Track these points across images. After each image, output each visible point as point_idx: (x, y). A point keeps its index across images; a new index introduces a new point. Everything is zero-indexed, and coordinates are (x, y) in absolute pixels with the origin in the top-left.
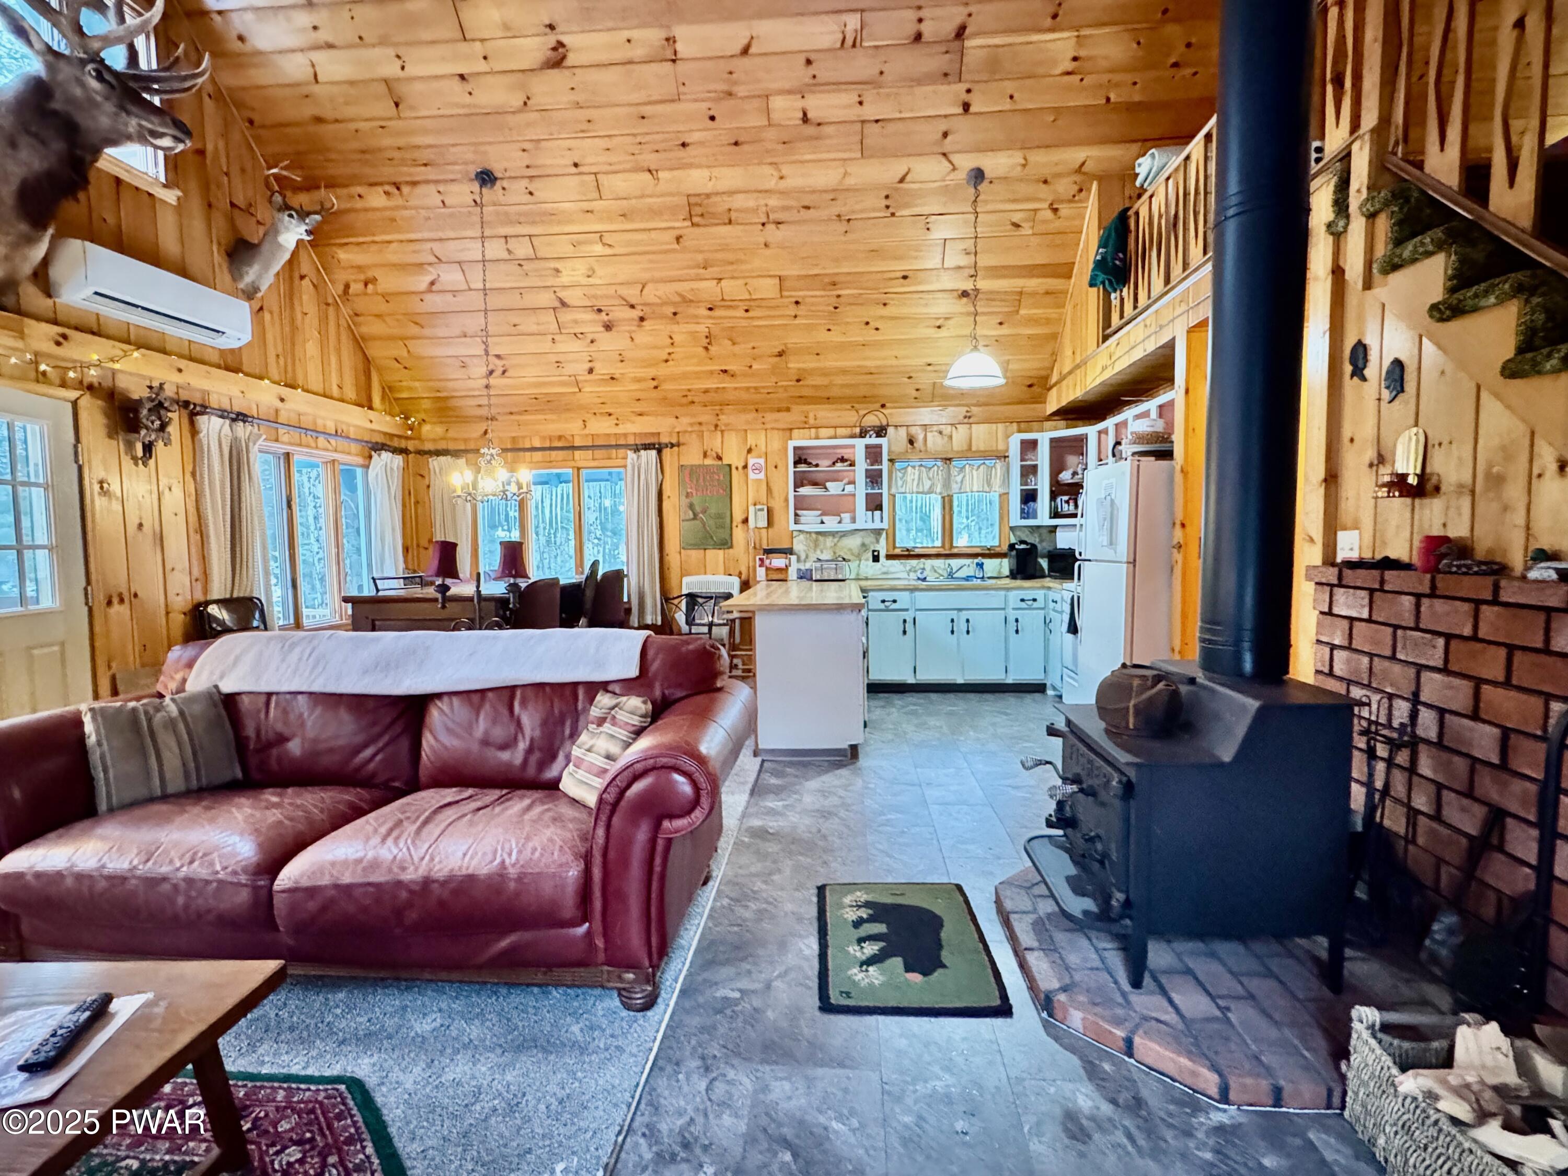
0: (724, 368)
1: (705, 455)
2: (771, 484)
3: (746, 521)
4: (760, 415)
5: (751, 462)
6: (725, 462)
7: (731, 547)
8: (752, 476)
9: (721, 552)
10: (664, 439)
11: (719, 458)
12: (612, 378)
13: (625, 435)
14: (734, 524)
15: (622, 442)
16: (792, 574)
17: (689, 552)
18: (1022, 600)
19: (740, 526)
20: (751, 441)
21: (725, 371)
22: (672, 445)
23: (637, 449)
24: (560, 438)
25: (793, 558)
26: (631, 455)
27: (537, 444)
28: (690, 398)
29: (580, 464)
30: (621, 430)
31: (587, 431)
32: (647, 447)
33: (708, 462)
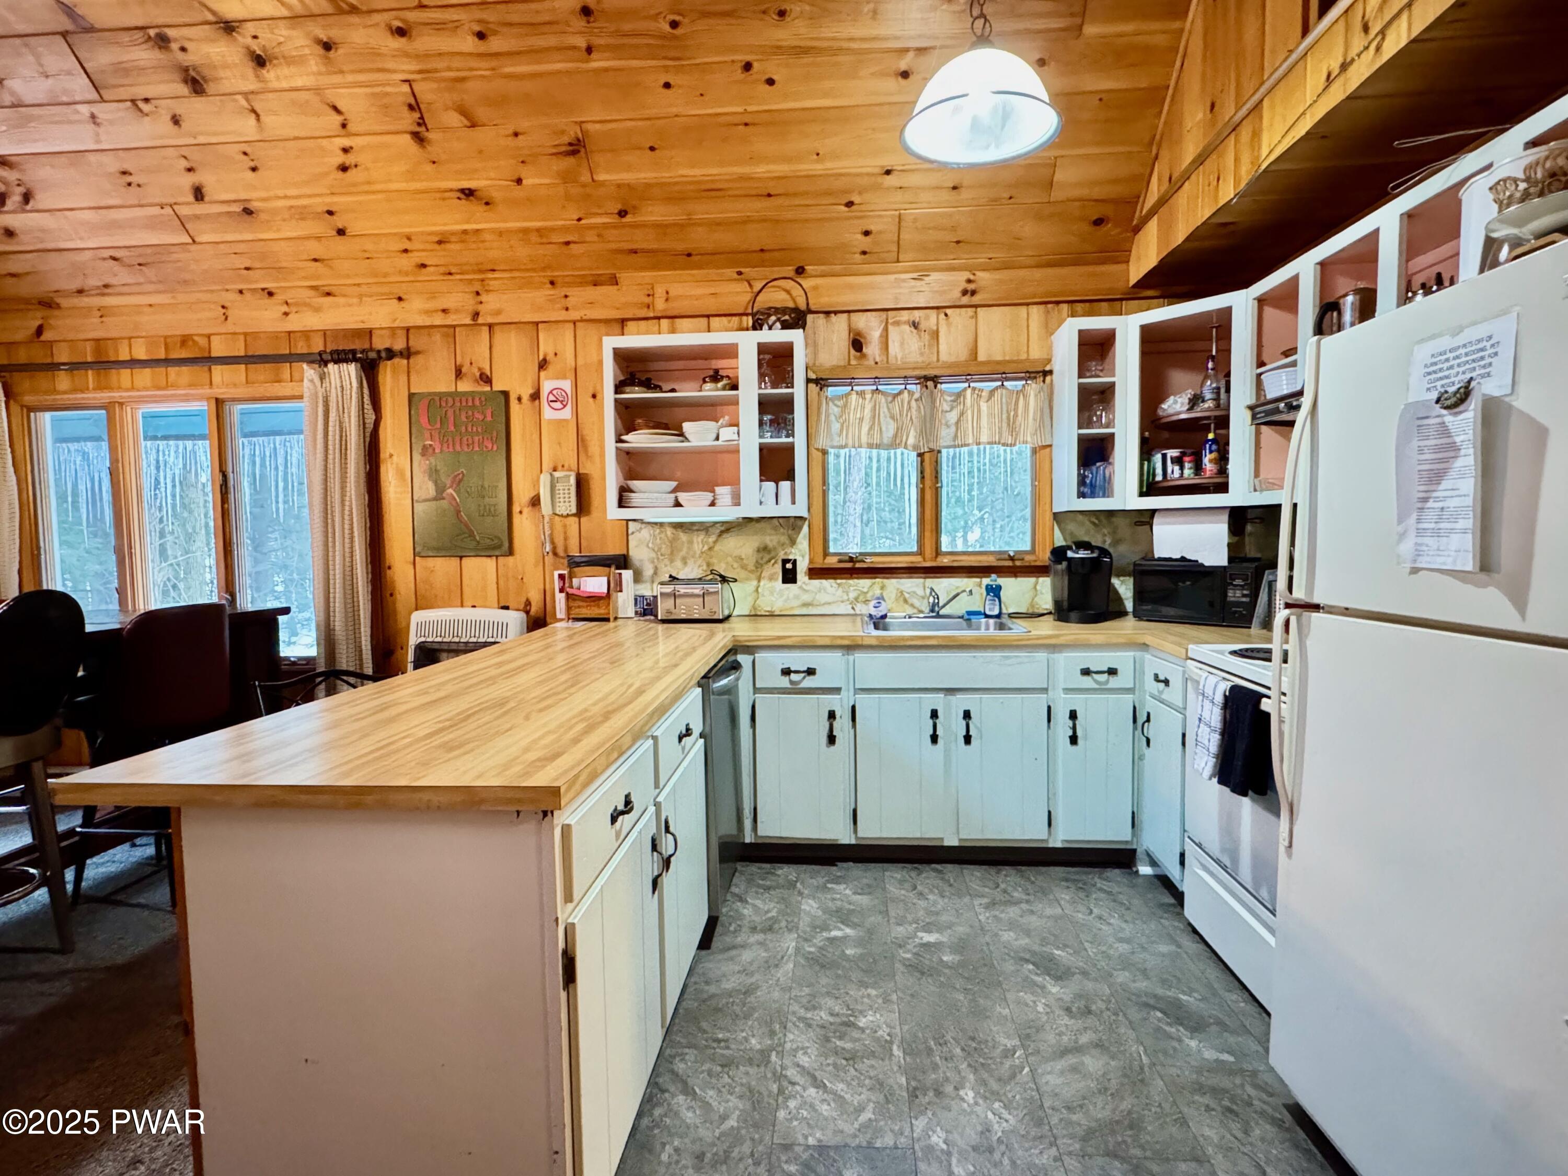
0: (466, 184)
1: (459, 373)
2: (585, 432)
3: (535, 502)
4: (559, 292)
5: (547, 386)
6: (498, 386)
7: (511, 552)
8: (548, 413)
9: (490, 563)
10: (380, 343)
11: (486, 379)
12: (248, 212)
13: (306, 335)
14: (516, 508)
15: (301, 348)
16: (625, 603)
17: (431, 562)
18: (1086, 672)
19: (526, 511)
20: (546, 347)
21: (468, 193)
22: (391, 354)
23: (321, 360)
24: (185, 340)
25: (627, 575)
26: (309, 372)
27: (141, 353)
28: (417, 258)
29: (221, 392)
30: (296, 323)
31: (230, 327)
32: (340, 357)
33: (464, 386)
